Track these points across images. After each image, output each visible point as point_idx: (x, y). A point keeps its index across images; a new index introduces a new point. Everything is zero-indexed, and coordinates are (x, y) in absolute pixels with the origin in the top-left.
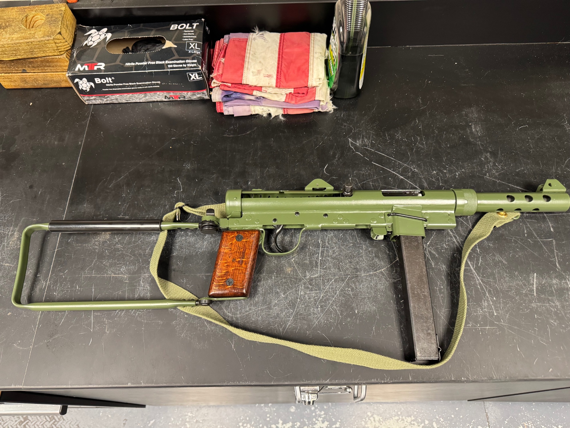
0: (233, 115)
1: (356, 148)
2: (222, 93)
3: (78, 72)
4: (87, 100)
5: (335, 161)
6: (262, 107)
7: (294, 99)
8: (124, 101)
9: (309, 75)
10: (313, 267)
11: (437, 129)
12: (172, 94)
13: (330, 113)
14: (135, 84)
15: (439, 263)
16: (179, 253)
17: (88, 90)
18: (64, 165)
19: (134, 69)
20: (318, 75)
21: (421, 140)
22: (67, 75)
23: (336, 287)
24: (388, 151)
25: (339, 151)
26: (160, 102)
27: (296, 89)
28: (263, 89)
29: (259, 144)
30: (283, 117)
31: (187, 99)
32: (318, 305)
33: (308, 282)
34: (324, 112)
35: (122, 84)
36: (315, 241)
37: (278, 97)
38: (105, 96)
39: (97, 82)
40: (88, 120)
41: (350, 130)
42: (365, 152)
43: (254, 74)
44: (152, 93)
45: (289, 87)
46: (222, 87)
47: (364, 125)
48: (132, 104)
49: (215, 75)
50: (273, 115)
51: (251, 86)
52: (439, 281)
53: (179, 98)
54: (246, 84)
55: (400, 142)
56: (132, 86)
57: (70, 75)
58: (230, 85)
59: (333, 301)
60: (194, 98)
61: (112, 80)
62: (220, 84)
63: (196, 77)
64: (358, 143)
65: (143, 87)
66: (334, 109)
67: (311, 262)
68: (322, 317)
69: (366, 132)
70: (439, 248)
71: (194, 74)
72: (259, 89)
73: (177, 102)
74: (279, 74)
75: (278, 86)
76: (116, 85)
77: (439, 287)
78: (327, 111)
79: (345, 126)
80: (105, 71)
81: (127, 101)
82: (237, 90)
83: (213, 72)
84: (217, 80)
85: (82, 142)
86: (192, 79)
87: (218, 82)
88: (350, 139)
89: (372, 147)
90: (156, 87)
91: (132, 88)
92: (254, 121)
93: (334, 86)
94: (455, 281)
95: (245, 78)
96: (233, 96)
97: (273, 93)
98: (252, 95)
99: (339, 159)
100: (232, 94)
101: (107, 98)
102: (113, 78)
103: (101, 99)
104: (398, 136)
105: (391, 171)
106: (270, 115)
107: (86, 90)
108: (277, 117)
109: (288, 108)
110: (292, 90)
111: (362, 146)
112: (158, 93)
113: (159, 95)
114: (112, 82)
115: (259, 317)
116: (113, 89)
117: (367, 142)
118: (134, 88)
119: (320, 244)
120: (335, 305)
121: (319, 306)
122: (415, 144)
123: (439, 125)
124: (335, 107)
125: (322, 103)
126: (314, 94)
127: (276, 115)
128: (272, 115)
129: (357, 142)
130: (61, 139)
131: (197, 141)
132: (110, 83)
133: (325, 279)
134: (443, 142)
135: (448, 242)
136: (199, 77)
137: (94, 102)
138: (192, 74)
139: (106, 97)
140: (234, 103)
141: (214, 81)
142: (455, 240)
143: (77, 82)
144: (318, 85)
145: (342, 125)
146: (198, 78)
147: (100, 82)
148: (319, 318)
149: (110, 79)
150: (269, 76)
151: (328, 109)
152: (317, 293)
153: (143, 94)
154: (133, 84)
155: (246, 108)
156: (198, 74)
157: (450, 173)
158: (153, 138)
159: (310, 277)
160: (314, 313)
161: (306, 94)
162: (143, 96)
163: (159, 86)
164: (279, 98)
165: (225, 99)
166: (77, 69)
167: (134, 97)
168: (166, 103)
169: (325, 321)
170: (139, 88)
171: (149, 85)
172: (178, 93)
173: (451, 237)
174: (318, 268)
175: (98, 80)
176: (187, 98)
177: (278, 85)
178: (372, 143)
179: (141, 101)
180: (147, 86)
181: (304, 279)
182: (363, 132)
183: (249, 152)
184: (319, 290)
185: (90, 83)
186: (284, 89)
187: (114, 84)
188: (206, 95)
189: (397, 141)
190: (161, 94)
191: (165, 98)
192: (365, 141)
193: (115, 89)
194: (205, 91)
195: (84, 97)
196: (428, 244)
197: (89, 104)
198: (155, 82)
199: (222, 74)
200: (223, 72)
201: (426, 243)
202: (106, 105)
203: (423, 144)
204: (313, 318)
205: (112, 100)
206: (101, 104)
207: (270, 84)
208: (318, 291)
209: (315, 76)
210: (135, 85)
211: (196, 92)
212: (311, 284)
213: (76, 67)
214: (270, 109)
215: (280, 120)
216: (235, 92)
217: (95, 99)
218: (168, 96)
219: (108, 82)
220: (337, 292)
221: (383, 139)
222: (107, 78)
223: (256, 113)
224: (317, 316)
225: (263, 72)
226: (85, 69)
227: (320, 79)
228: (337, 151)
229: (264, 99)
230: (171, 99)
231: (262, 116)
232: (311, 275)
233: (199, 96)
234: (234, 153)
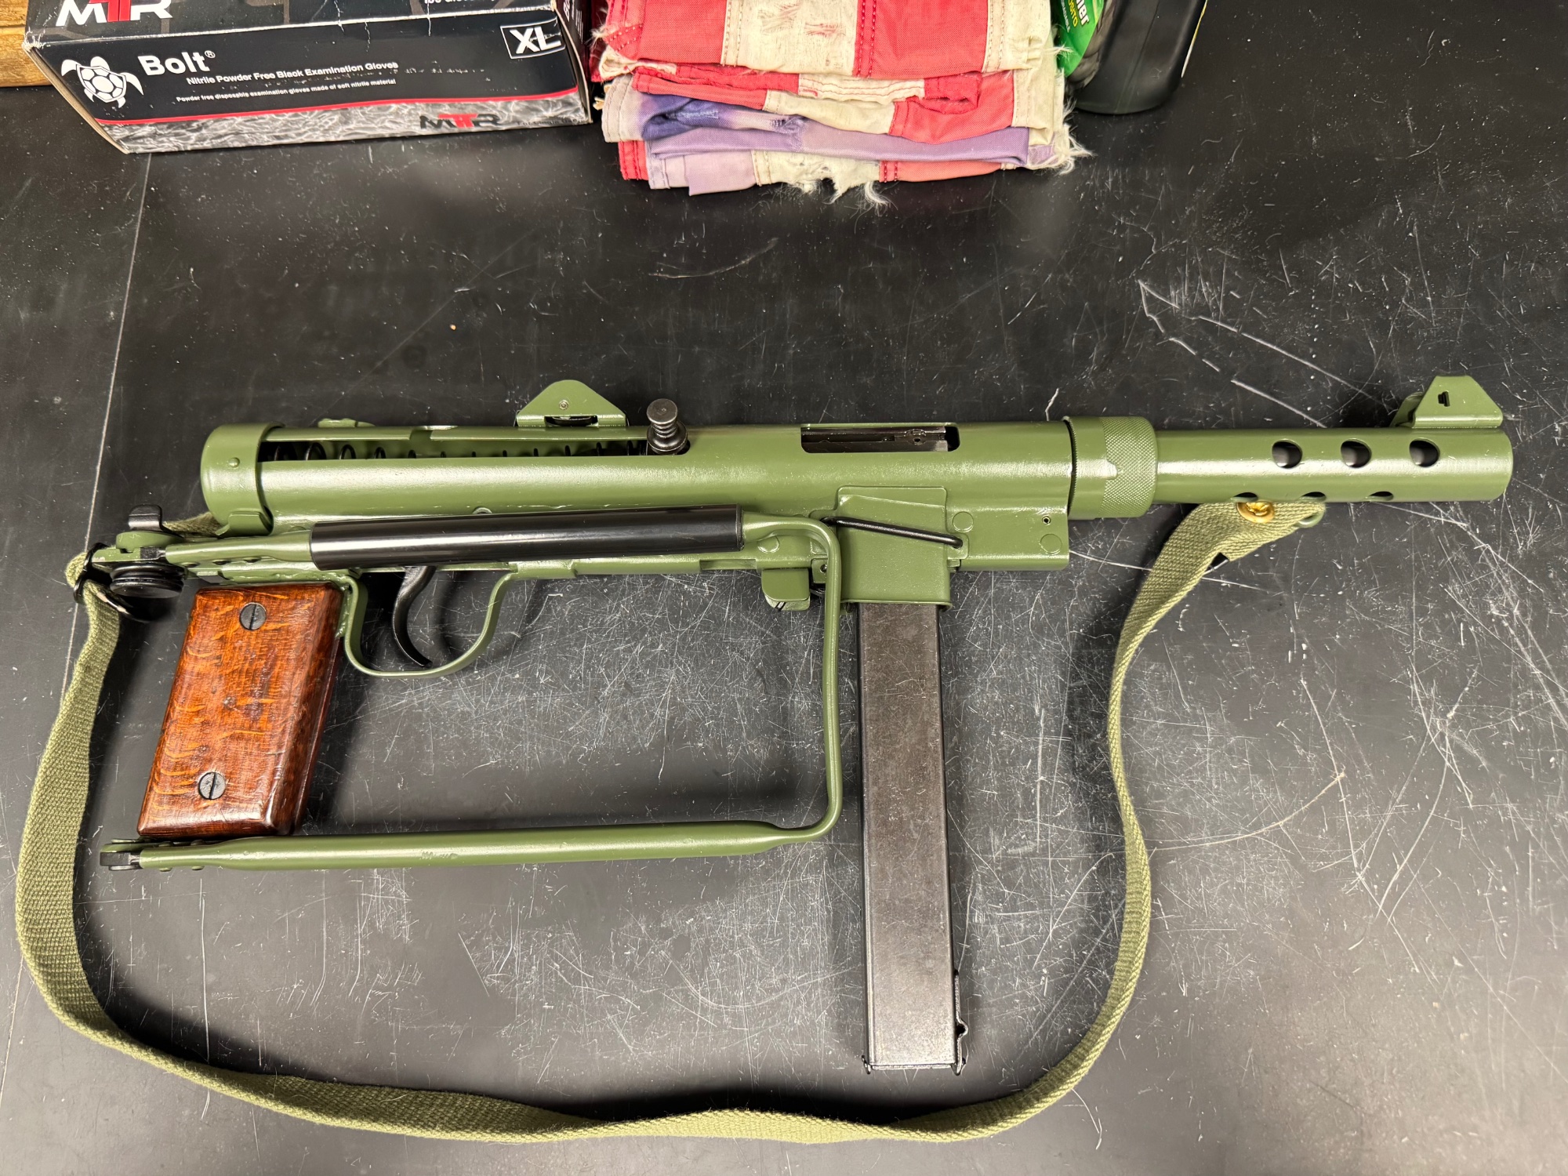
0: (686, 189)
1: (1167, 317)
2: (643, 105)
3: (68, 34)
4: (127, 139)
5: (1087, 377)
6: (799, 158)
7: (926, 121)
8: (266, 140)
9: (989, 24)
10: (1013, 815)
11: (1476, 242)
12: (446, 108)
13: (1063, 172)
14: (299, 73)
15: (1493, 794)
16: (507, 757)
17: (122, 102)
18: (61, 404)
19: (287, 16)
20: (1028, 26)
21: (1418, 286)
22: (27, 46)
23: (1107, 893)
24: (1293, 333)
25: (1103, 334)
26: (403, 138)
27: (934, 82)
28: (801, 81)
29: (790, 307)
30: (878, 191)
31: (504, 128)
32: (1039, 967)
33: (998, 872)
34: (1039, 171)
35: (248, 77)
36: (1017, 709)
37: (863, 114)
38: (189, 125)
39: (149, 72)
40: (136, 219)
41: (1141, 247)
42: (1206, 334)
43: (769, 26)
44: (371, 109)
45: (908, 75)
46: (641, 83)
47: (1194, 224)
48: (296, 151)
49: (613, 31)
50: (840, 188)
51: (754, 73)
52: (1490, 866)
53: (477, 124)
54: (737, 66)
55: (1337, 297)
56: (290, 83)
57: (38, 45)
58: (671, 69)
59: (1098, 949)
60: (533, 120)
61: (207, 62)
62: (631, 68)
63: (536, 43)
64: (1176, 299)
65: (333, 87)
66: (1078, 160)
67: (1006, 793)
68: (1056, 1013)
69: (1203, 252)
70: (1491, 731)
71: (529, 32)
72: (787, 82)
73: (467, 138)
74: (868, 24)
75: (864, 71)
76: (227, 79)
77: (1493, 889)
78: (1053, 166)
79: (1122, 228)
80: (174, 25)
81: (278, 138)
82: (701, 92)
83: (603, 17)
84: (619, 49)
85: (118, 310)
86: (520, 50)
87: (624, 61)
88: (1142, 285)
89: (1230, 316)
90: (384, 82)
91: (292, 91)
92: (766, 207)
93: (1085, 67)
94: (1551, 866)
95: (732, 40)
96: (685, 116)
97: (843, 99)
98: (761, 111)
99: (1102, 368)
100: (681, 109)
101: (199, 129)
102: (210, 54)
103: (176, 135)
104: (1329, 269)
105: (1305, 416)
106: (827, 184)
107: (115, 103)
108: (854, 192)
109: (902, 162)
110: (916, 88)
111: (1191, 314)
112: (394, 107)
113: (397, 114)
114: (207, 69)
116: (218, 96)
117: (1209, 294)
118: (297, 91)
119: (1038, 719)
120: (1102, 964)
121: (1045, 971)
122: (1395, 305)
123: (1486, 223)
124: (1082, 151)
125: (1035, 139)
126: (1007, 104)
127: (853, 184)
128: (836, 187)
129: (1173, 293)
130: (42, 300)
131: (549, 299)
132: (200, 74)
133: (1064, 863)
134: (1500, 297)
135: (1526, 707)
136: (548, 41)
137: (153, 146)
138: (522, 31)
139: (195, 125)
140: (690, 143)
141: (609, 53)
142: (1551, 701)
143: (73, 74)
144: (1025, 66)
145: (1110, 222)
146: (544, 46)
147: (161, 71)
148: (1045, 1016)
149: (197, 57)
150: (829, 31)
151: (1056, 160)
152: (1036, 918)
153: (335, 113)
154: (290, 74)
155: (737, 160)
156: (546, 30)
157: (1528, 426)
158: (385, 290)
159: (1005, 853)
160: (1023, 996)
161: (974, 101)
162: (336, 118)
163: (393, 82)
164: (868, 122)
165: (654, 129)
166: (61, 21)
167: (305, 125)
168: (427, 143)
169: (1066, 1028)
170: (319, 89)
171: (355, 77)
172: (470, 107)
173: (1537, 688)
174: (1034, 817)
175: (151, 64)
176: (507, 123)
177: (866, 66)
178: (1228, 298)
179: (333, 139)
180: (350, 81)
181: (981, 863)
182: (1191, 254)
183: (753, 344)
184: (1042, 905)
185: (122, 74)
186: (886, 83)
187: (219, 78)
188: (577, 110)
189: (1324, 291)
190: (405, 111)
191: (423, 126)
192: (1201, 292)
193: (226, 96)
194: (574, 96)
195: (110, 128)
196: (1450, 715)
197: (134, 154)
198: (379, 66)
199: (640, 28)
200: (644, 18)
201: (1444, 715)
202: (199, 155)
203: (1423, 304)
204: (1024, 1015)
205: (220, 137)
206: (180, 152)
207: (833, 62)
208: (1037, 912)
209: (1012, 30)
210: (300, 78)
211: (540, 102)
212: (1010, 884)
213: (58, 11)
214: (828, 163)
215: (868, 205)
216: (693, 100)
217: (154, 136)
218: (435, 119)
219: (193, 69)
220: (1110, 916)
221: (1271, 281)
222: (185, 55)
223: (774, 180)
224: (1038, 1010)
225: (805, 13)
226: (93, 15)
227: (1030, 41)
228: (1095, 335)
229: (807, 124)
230: (445, 129)
231: (799, 190)
232: (1010, 846)
233: (550, 113)
234: (697, 349)
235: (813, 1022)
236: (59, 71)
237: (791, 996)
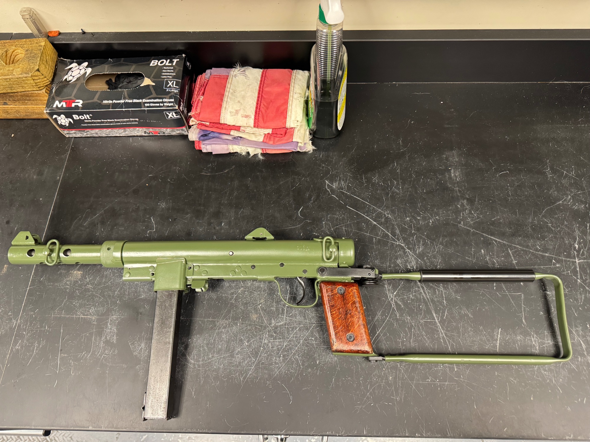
0: (212, 153)
1: (333, 191)
2: (199, 132)
3: (56, 109)
4: (68, 134)
5: (310, 204)
6: (240, 147)
7: (272, 139)
8: (104, 135)
9: (287, 116)
10: (278, 315)
11: (415, 173)
12: (151, 130)
13: (309, 153)
14: (113, 120)
15: (404, 315)
16: (147, 296)
17: (67, 125)
18: (42, 200)
19: (111, 107)
20: (296, 117)
21: (398, 184)
22: (45, 112)
23: (300, 336)
24: (364, 195)
25: (315, 193)
26: (140, 136)
27: (274, 130)
28: (241, 128)
29: (236, 183)
30: (262, 155)
31: (166, 135)
32: (280, 355)
33: (273, 329)
34: (303, 152)
35: (100, 121)
36: (283, 287)
37: (256, 137)
38: (84, 131)
39: (75, 119)
40: (68, 154)
41: (327, 172)
42: (341, 195)
43: (232, 115)
44: (131, 129)
45: (267, 128)
46: (199, 127)
47: (342, 167)
48: (112, 138)
49: (193, 114)
50: (252, 154)
51: (229, 125)
52: (402, 333)
53: (159, 134)
54: (224, 124)
55: (376, 186)
56: (111, 122)
57: (48, 111)
58: (208, 124)
59: (296, 350)
60: (174, 133)
61: (90, 117)
62: (197, 123)
63: (173, 116)
64: (335, 186)
65: (122, 124)
66: (313, 150)
67: (277, 309)
68: (283, 367)
69: (343, 174)
70: (405, 298)
71: (171, 113)
72: (237, 128)
73: (157, 137)
74: (257, 115)
75: (256, 126)
76: (95, 121)
77: (402, 339)
78: (307, 151)
79: (323, 167)
80: (82, 108)
81: (107, 135)
82: (214, 130)
83: (191, 111)
84: (195, 118)
85: (60, 177)
87: (196, 121)
88: (326, 181)
89: (348, 190)
90: (135, 123)
91: (111, 124)
92: (233, 158)
93: (313, 127)
94: (418, 334)
95: (222, 118)
96: (211, 135)
97: (252, 132)
98: (230, 135)
99: (314, 202)
100: (209, 133)
101: (87, 132)
102: (91, 115)
103: (81, 133)
104: (375, 179)
105: (365, 216)
106: (248, 153)
107: (66, 125)
108: (255, 155)
109: (267, 149)
110: (270, 131)
111: (338, 189)
112: (137, 129)
113: (138, 130)
114: (90, 118)
115: (221, 365)
116: (92, 125)
117: (343, 184)
118: (113, 124)
119: (288, 290)
120: (297, 355)
121: (282, 356)
122: (391, 189)
123: (418, 169)
124: (314, 148)
125: (299, 144)
126: (292, 135)
127: (255, 153)
128: (250, 154)
129: (334, 184)
130: (40, 173)
131: (173, 179)
132: (88, 119)
133: (290, 328)
134: (419, 188)
135: (415, 292)
136: (176, 116)
137: (74, 135)
138: (169, 113)
139: (86, 131)
140: (212, 142)
141: (192, 119)
142: (422, 291)
143: (56, 118)
144: (296, 127)
145: (320, 165)
146: (175, 116)
147: (78, 118)
148: (280, 368)
149: (88, 116)
150: (247, 116)
151: (307, 150)
152: (281, 342)
153: (122, 130)
154: (111, 120)
155: (225, 146)
156: (175, 113)
157: (423, 220)
158: (130, 175)
159: (275, 325)
160: (275, 362)
161: (284, 135)
162: (122, 131)
163: (137, 123)
164: (257, 139)
165: (202, 138)
166: (55, 106)
167: (114, 132)
168: (146, 138)
169: (286, 371)
170: (118, 124)
171: (127, 122)
172: (157, 130)
173: (419, 287)
174: (284, 315)
175: (76, 117)
176: (167, 134)
177: (256, 125)
178: (348, 186)
179: (121, 136)
180: (126, 122)
181: (269, 327)
182: (340, 174)
183: (225, 192)
184: (283, 338)
185: (68, 119)
186: (262, 129)
187: (93, 121)
188: (185, 132)
189: (373, 185)
190: (140, 130)
191: (145, 133)
192: (341, 184)
193: (94, 125)
194: (184, 128)
195: (64, 131)
196: (395, 293)
197: (69, 137)
198: (134, 119)
199: (200, 113)
200: (200, 111)
201: (393, 293)
202: (86, 138)
203: (399, 189)
204: (275, 367)
205: (92, 134)
206: (81, 137)
207: (248, 124)
208: (282, 340)
209: (293, 118)
210: (113, 121)
211: (175, 129)
212: (275, 333)
213: (54, 104)
214: (247, 148)
215: (259, 159)
216: (212, 132)
217: (75, 133)
218: (148, 132)
219: (86, 118)
220: (300, 342)
221: (360, 182)
222: (85, 115)
223: (235, 151)
224: (279, 366)
225: (241, 112)
226: (62, 105)
227: (297, 121)
228: (313, 194)
229: (242, 139)
230: (151, 134)
231: (241, 155)
232: (277, 323)
233: (178, 132)
234: (210, 192)
235: (219, 368)
236: (52, 117)
237: (214, 361)
